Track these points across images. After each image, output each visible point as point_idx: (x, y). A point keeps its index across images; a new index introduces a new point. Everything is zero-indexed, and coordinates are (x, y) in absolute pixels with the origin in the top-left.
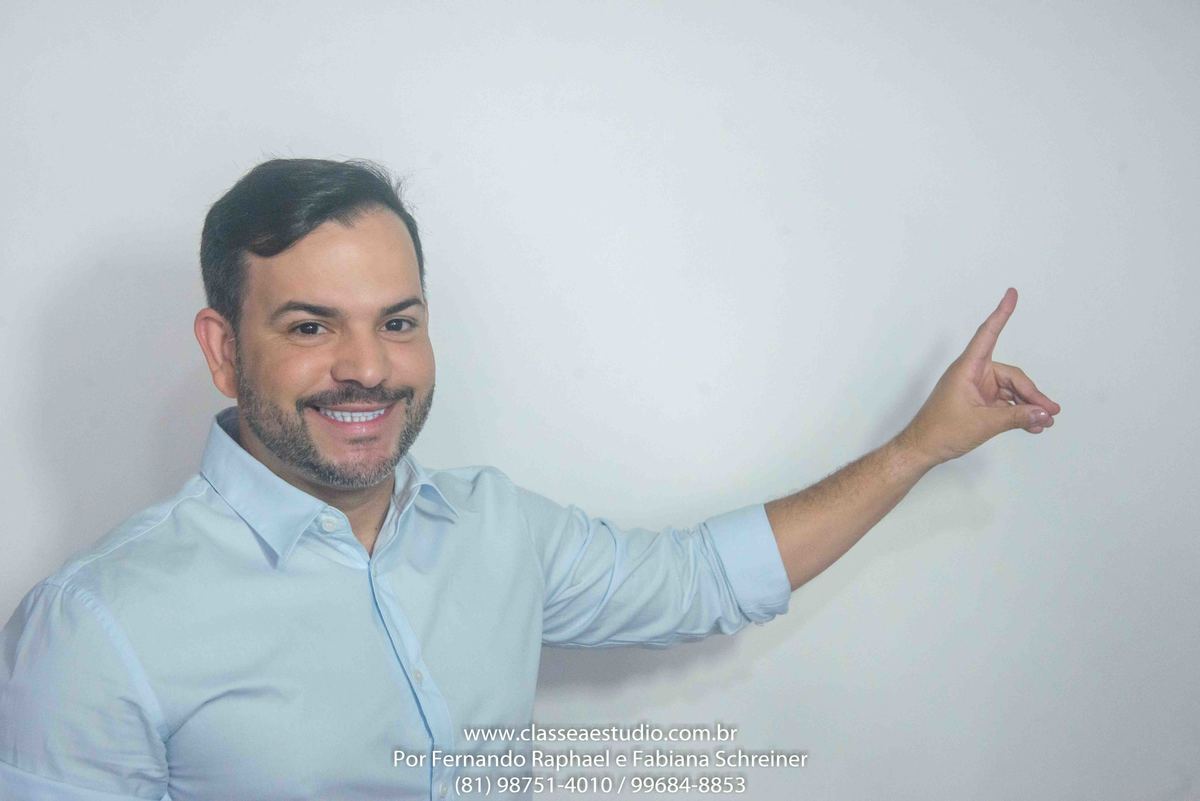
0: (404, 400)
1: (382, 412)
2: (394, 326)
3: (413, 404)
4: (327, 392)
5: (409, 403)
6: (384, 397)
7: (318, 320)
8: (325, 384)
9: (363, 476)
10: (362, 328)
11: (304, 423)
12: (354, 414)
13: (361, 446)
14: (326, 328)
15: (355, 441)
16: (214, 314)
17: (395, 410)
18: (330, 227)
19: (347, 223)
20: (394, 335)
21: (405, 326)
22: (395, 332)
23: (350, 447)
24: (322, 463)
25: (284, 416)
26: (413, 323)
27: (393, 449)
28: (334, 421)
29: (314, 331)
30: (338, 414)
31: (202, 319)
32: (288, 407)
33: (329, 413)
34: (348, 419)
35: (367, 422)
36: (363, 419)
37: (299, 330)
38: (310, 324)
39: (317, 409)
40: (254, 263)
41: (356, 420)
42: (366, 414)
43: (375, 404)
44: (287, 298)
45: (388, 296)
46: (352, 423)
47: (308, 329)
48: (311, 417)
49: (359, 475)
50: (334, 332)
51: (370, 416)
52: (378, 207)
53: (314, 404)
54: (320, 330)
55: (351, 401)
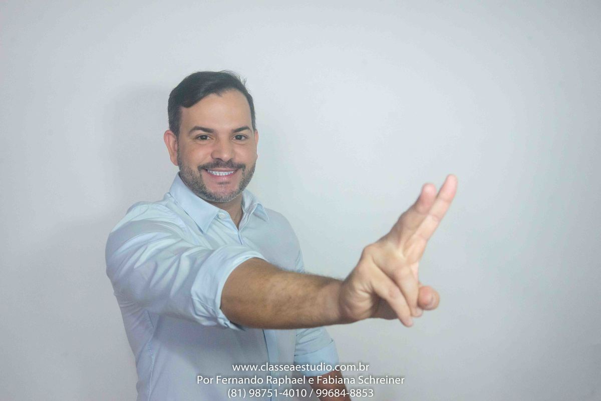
0: (242, 169)
1: (232, 172)
2: (239, 138)
3: (245, 171)
4: (209, 163)
5: (243, 170)
6: (232, 166)
7: (207, 134)
8: (208, 160)
9: (223, 197)
10: (224, 137)
11: (201, 175)
12: (220, 172)
13: (223, 185)
14: (210, 137)
15: (221, 183)
16: (171, 132)
17: (238, 172)
18: (212, 97)
19: (219, 95)
20: (239, 142)
21: (243, 138)
22: (238, 140)
23: (218, 186)
24: (207, 192)
25: (193, 173)
26: (246, 137)
27: (237, 188)
28: (212, 175)
29: (206, 139)
30: (214, 172)
31: (167, 134)
32: (195, 169)
33: (211, 172)
34: (218, 174)
35: (226, 176)
36: (224, 174)
37: (200, 138)
38: (205, 136)
39: (207, 170)
40: (184, 110)
41: (221, 175)
42: (225, 172)
43: (228, 169)
44: (195, 125)
45: (235, 125)
46: (220, 176)
47: (203, 138)
48: (204, 173)
49: (222, 197)
50: (213, 139)
51: (227, 173)
52: (233, 89)
53: (204, 168)
54: (208, 138)
55: (218, 167)
